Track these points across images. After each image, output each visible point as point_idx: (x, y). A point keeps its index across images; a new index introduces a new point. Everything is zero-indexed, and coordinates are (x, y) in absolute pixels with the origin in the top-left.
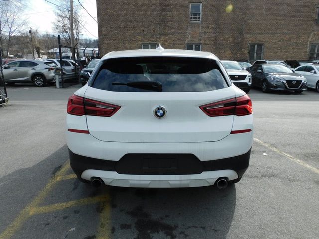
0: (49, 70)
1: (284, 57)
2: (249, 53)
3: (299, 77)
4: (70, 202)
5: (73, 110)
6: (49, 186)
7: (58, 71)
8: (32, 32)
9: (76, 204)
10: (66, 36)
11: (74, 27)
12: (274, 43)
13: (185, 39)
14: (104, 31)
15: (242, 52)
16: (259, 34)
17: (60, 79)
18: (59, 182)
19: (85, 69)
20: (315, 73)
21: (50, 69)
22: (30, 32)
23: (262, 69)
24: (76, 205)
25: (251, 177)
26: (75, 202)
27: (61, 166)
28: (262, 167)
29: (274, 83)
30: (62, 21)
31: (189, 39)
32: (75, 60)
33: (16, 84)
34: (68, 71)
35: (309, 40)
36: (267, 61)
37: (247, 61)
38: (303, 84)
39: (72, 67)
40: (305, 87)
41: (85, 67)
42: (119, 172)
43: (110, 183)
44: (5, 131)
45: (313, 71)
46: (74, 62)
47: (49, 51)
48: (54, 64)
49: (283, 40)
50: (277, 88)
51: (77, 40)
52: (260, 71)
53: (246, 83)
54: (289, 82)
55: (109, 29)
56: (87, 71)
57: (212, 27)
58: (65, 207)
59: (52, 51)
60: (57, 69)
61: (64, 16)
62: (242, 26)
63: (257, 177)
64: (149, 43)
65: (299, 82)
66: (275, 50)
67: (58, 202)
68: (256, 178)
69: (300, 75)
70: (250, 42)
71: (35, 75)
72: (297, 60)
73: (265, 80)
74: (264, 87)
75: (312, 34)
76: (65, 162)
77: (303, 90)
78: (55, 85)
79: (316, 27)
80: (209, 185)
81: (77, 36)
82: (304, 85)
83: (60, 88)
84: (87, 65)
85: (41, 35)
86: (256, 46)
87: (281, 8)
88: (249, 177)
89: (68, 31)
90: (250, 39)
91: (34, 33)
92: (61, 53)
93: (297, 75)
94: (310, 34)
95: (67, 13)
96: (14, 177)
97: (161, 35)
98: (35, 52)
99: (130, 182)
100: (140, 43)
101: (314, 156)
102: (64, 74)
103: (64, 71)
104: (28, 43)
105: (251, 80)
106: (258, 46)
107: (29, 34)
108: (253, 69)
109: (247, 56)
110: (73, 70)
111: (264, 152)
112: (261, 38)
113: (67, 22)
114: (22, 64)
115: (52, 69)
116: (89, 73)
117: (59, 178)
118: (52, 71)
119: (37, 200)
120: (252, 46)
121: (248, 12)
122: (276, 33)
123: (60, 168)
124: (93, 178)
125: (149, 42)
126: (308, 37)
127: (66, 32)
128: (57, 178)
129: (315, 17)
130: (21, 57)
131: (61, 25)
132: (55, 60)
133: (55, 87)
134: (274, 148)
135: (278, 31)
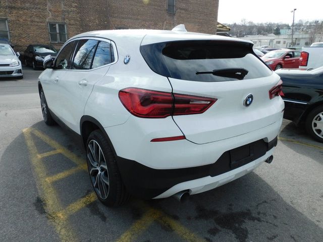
13: (45, 17)
31: (51, 16)
57: (76, 6)
62: (106, 8)
79: (167, 17)
90: (116, 22)
94: (163, 22)
112: (126, 23)
117: (60, 216)
122: (138, 19)
129: (166, 7)
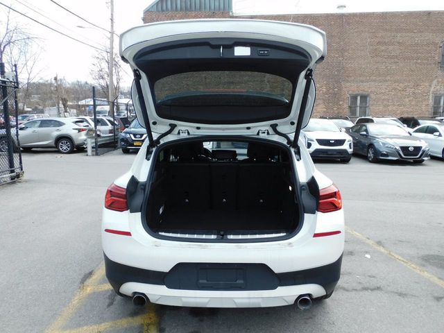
0: (79, 132)
1: (398, 112)
2: (350, 107)
3: (418, 141)
4: (103, 324)
5: (112, 204)
6: (75, 301)
7: (91, 133)
8: (58, 78)
9: (111, 327)
10: (103, 83)
11: (114, 71)
12: (384, 94)
15: (340, 105)
16: (362, 81)
17: (93, 143)
18: (89, 295)
19: (126, 130)
20: (440, 135)
21: (80, 130)
22: (56, 79)
23: (366, 131)
24: (111, 329)
25: (347, 291)
26: (110, 324)
27: (92, 271)
28: (364, 275)
29: (384, 151)
30: (98, 65)
32: (114, 117)
33: (33, 149)
34: (104, 132)
35: (432, 89)
36: (375, 119)
37: (346, 119)
38: (424, 151)
39: (110, 127)
40: (427, 156)
41: (128, 127)
42: (169, 287)
43: (157, 300)
44: (18, 219)
45: (437, 134)
46: (112, 119)
47: (79, 103)
48: (85, 124)
49: (395, 89)
50: (388, 156)
51: (117, 89)
52: (365, 133)
53: (345, 151)
54: (405, 149)
56: (129, 133)
58: (96, 331)
59: (82, 102)
60: (90, 130)
61: (101, 57)
62: (338, 71)
63: (356, 290)
65: (417, 149)
66: (385, 102)
67: (86, 325)
68: (354, 292)
69: (419, 139)
70: (350, 92)
71: (61, 139)
72: (415, 117)
73: (371, 145)
74: (371, 155)
75: (435, 82)
76: (97, 265)
77: (423, 160)
78: (86, 151)
79: (440, 73)
80: (287, 304)
81: (118, 83)
82: (425, 154)
83: (93, 155)
84: (130, 124)
85: (70, 82)
86: (359, 98)
87: (391, 48)
88: (345, 289)
89: (106, 76)
90: (350, 88)
91: (61, 80)
92: (95, 106)
93: (416, 139)
94: (432, 81)
95: (105, 54)
96: (30, 287)
98: (61, 106)
99: (184, 300)
101: (435, 259)
102: (99, 136)
103: (98, 133)
104: (52, 92)
105: (352, 146)
106: (361, 97)
107: (54, 81)
108: (354, 130)
109: (347, 112)
110: (111, 132)
111: (367, 252)
112: (365, 88)
113: (105, 66)
114: (44, 123)
115: (83, 130)
116: (132, 136)
117: (89, 290)
118: (83, 132)
119: (60, 321)
120: (354, 98)
121: (346, 54)
122: (386, 81)
123: (91, 274)
124: (135, 293)
126: (430, 86)
127: (103, 78)
128: (86, 289)
129: (438, 58)
130: (42, 112)
131: (96, 69)
132: (88, 118)
133: (85, 154)
134: (382, 248)
135: (388, 78)
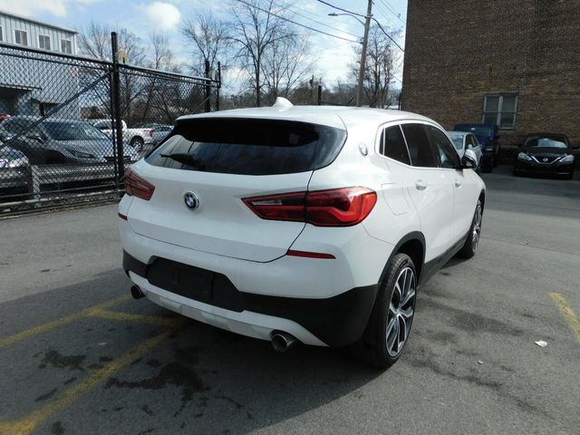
8: (315, 81)
14: (414, 75)
22: (311, 82)
42: (151, 282)
55: (424, 70)
64: (501, 94)
91: (317, 83)
97: (530, 75)
100: (481, 93)
125: (502, 91)
